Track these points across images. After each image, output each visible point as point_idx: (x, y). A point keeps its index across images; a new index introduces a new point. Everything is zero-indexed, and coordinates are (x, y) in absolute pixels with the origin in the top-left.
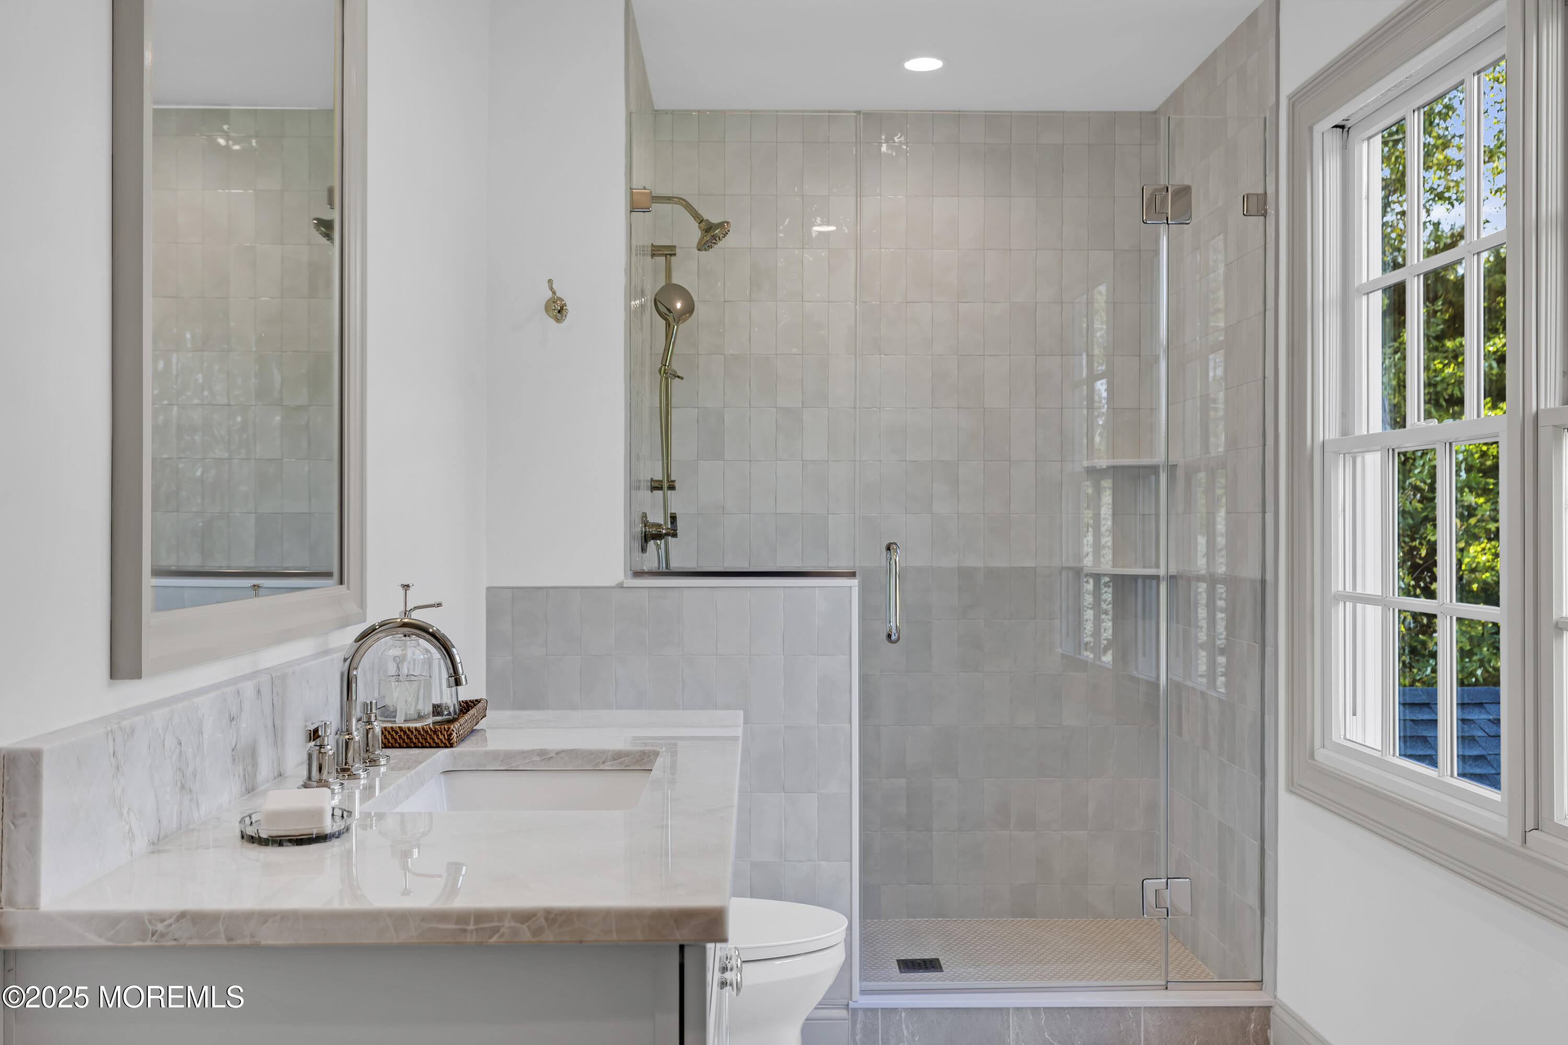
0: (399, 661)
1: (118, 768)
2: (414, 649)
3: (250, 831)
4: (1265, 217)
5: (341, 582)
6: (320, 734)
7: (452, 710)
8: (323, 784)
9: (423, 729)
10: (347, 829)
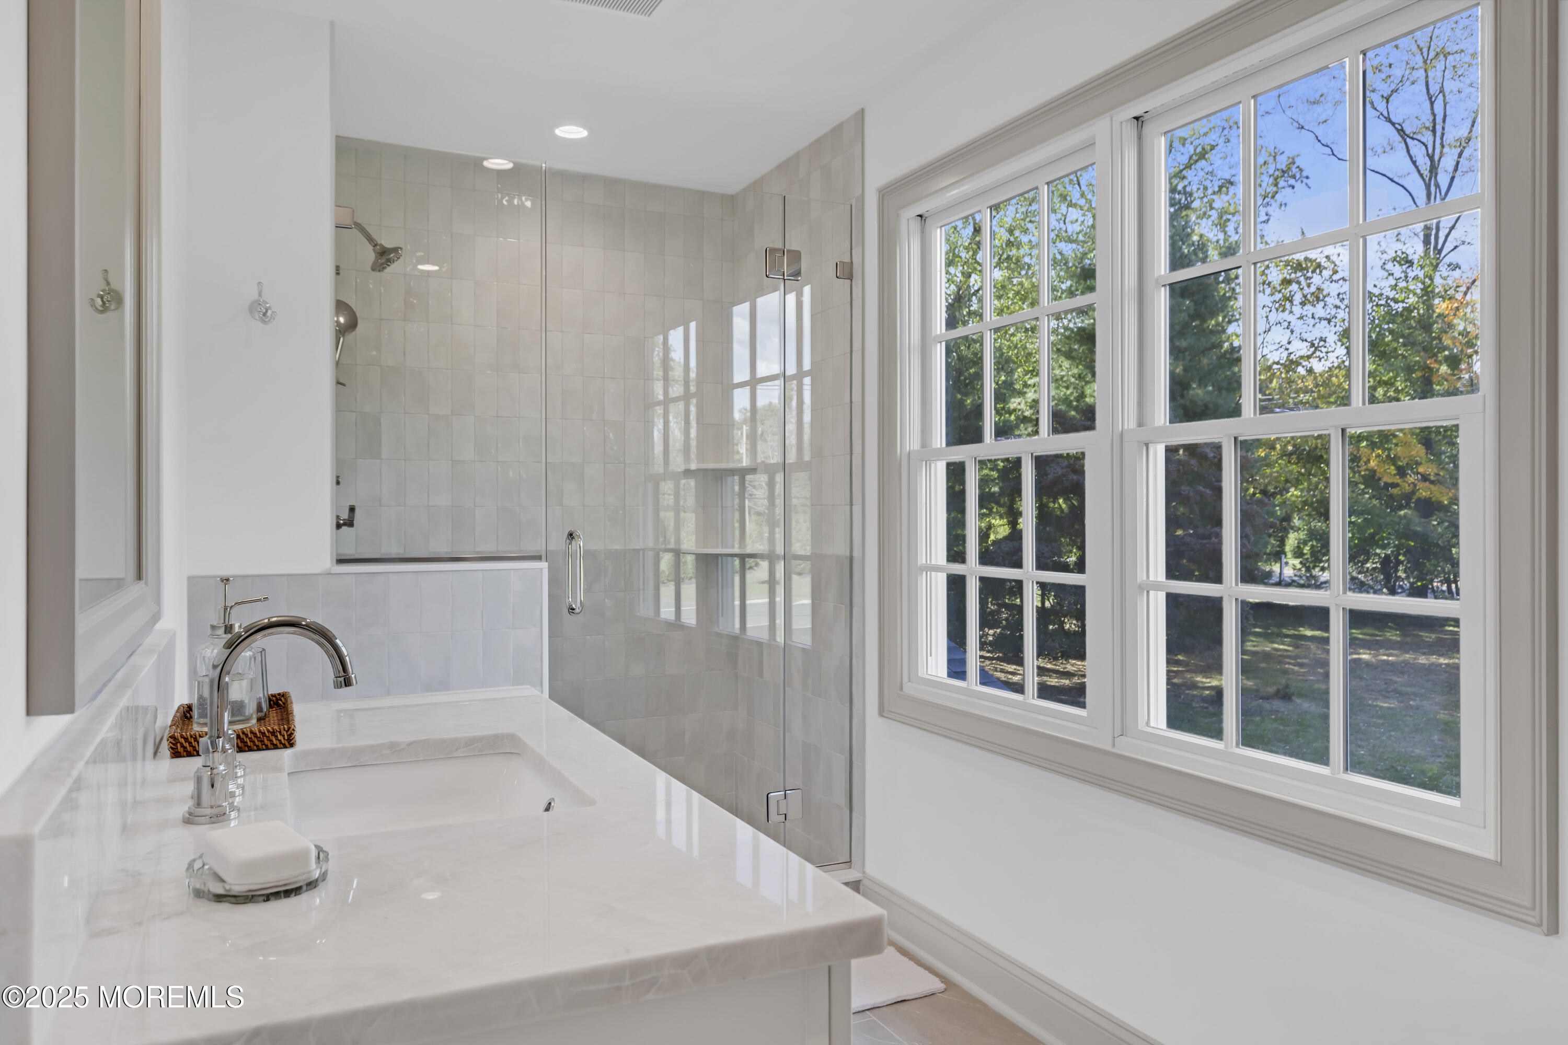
3: (196, 886)
4: (851, 280)
5: (140, 578)
9: (262, 728)
10: (324, 876)
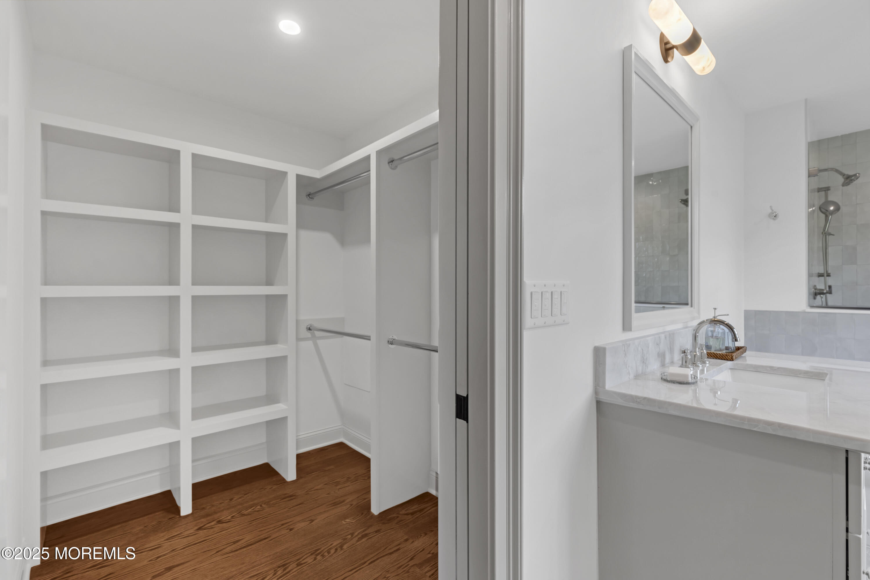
0: (712, 332)
1: (625, 354)
2: (718, 328)
3: (664, 377)
5: (692, 306)
6: (686, 352)
7: (733, 349)
8: (686, 367)
9: (722, 354)
10: (697, 383)
